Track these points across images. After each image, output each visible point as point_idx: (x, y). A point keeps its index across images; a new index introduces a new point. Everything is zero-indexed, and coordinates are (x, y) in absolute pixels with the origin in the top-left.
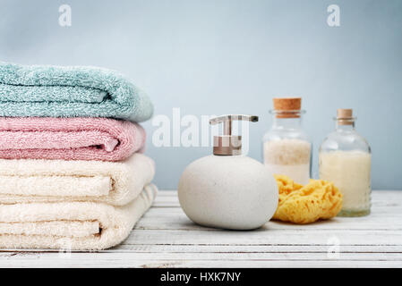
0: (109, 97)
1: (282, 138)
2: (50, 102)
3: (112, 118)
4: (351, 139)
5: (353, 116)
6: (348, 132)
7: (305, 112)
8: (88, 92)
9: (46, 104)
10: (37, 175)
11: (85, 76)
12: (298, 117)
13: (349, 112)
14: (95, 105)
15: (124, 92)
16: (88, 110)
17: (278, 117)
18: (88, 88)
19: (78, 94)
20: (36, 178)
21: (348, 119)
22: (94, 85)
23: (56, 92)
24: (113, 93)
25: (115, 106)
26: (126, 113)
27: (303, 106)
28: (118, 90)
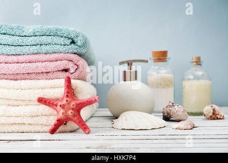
0: (73, 42)
1: (158, 73)
2: (41, 45)
3: (75, 53)
4: (200, 73)
5: (201, 61)
6: (198, 69)
7: (170, 58)
8: (62, 39)
9: (39, 46)
10: (31, 89)
11: (61, 30)
12: (166, 61)
13: (199, 58)
14: (66, 46)
15: (81, 39)
16: (62, 48)
17: (154, 62)
18: (62, 37)
19: (57, 40)
20: (31, 90)
21: (198, 62)
22: (65, 35)
23: (44, 39)
24: (76, 40)
25: (76, 47)
26: (83, 51)
27: (169, 55)
28: (78, 38)
